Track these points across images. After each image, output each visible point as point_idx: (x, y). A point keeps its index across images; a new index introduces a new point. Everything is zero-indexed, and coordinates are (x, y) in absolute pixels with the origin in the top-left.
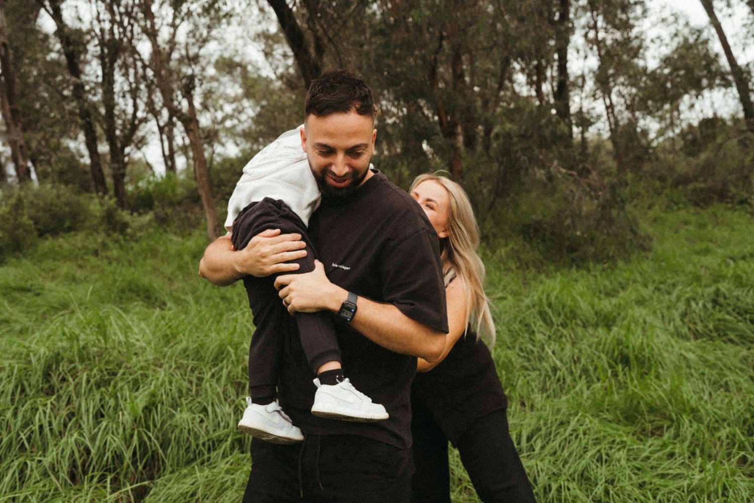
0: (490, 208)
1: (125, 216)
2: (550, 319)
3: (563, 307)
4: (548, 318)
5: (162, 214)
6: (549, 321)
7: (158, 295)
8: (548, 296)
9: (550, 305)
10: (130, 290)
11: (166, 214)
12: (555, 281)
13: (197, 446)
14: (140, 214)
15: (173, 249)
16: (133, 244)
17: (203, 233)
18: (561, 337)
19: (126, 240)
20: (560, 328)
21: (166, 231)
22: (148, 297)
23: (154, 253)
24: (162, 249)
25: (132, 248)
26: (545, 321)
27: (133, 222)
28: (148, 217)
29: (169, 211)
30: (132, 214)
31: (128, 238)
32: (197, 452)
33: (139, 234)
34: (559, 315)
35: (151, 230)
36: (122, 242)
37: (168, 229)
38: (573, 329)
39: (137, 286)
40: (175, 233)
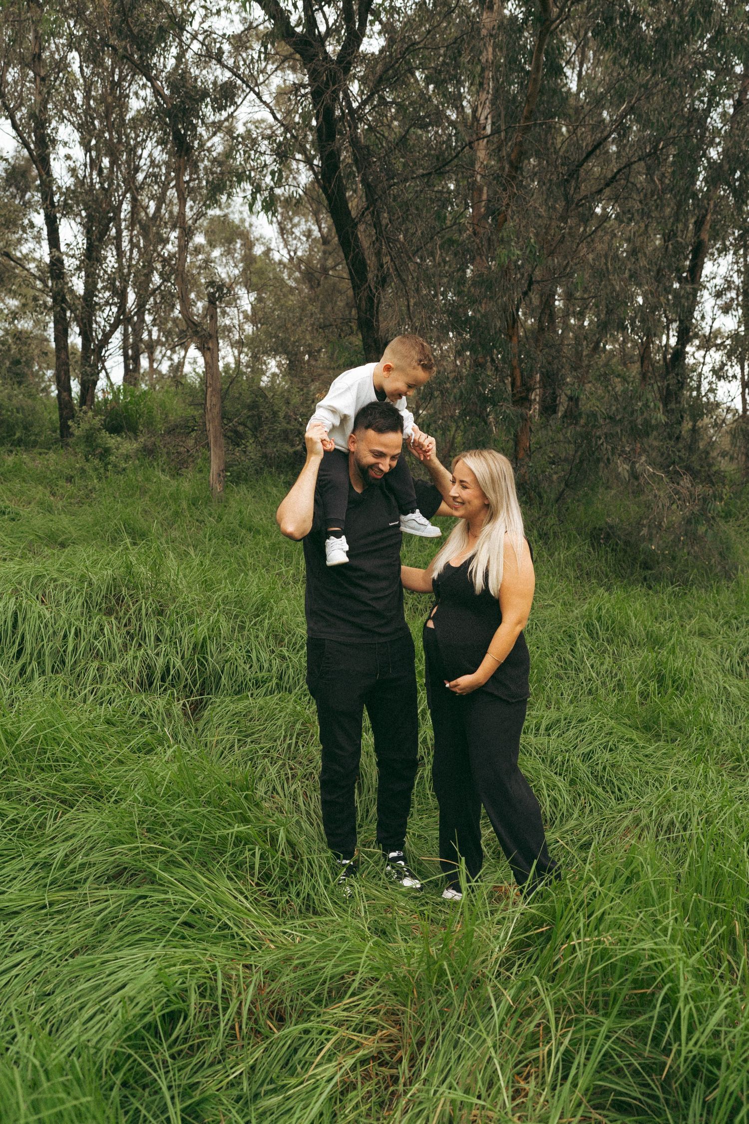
0: (557, 501)
2: (597, 633)
3: (613, 622)
4: (594, 631)
6: (595, 635)
8: (600, 609)
9: (599, 619)
12: (610, 594)
18: (604, 652)
20: (606, 644)
26: (591, 635)
34: (607, 630)
38: (618, 646)
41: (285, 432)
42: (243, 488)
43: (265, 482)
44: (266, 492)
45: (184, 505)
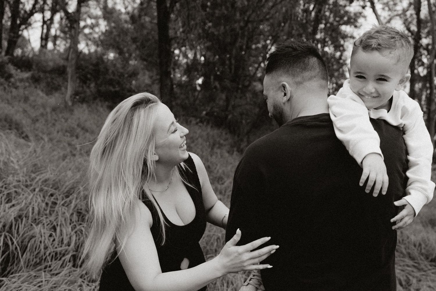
1: (11, 69)
5: (36, 76)
7: (24, 129)
10: (6, 120)
11: (39, 76)
13: (45, 254)
14: (22, 71)
15: (40, 101)
16: (14, 90)
17: (62, 96)
19: (9, 86)
21: (36, 87)
22: (17, 129)
23: (26, 99)
24: (32, 98)
25: (11, 92)
27: (17, 75)
28: (26, 75)
29: (42, 75)
30: (16, 70)
31: (10, 84)
32: (44, 258)
33: (18, 84)
35: (27, 84)
36: (6, 86)
37: (38, 86)
39: (11, 120)
40: (42, 91)
41: (111, 80)
42: (85, 106)
43: (97, 105)
44: (97, 109)
45: (48, 110)
